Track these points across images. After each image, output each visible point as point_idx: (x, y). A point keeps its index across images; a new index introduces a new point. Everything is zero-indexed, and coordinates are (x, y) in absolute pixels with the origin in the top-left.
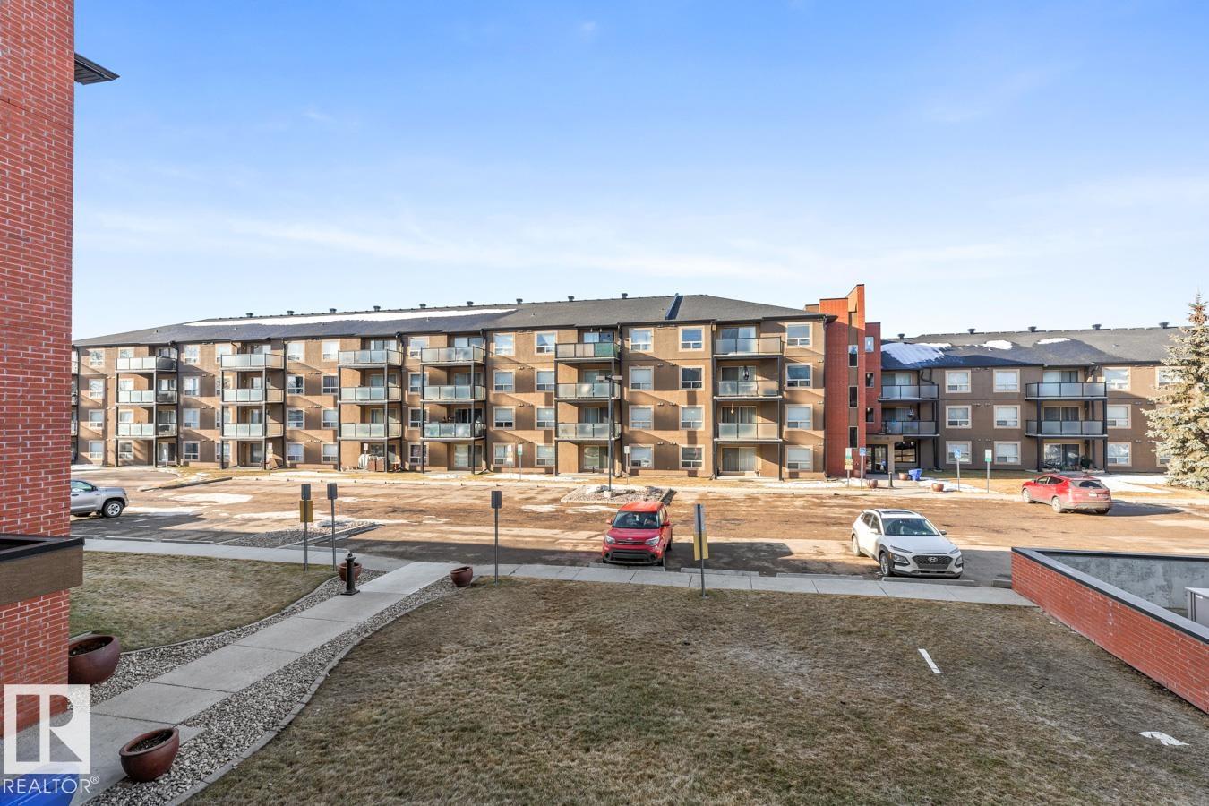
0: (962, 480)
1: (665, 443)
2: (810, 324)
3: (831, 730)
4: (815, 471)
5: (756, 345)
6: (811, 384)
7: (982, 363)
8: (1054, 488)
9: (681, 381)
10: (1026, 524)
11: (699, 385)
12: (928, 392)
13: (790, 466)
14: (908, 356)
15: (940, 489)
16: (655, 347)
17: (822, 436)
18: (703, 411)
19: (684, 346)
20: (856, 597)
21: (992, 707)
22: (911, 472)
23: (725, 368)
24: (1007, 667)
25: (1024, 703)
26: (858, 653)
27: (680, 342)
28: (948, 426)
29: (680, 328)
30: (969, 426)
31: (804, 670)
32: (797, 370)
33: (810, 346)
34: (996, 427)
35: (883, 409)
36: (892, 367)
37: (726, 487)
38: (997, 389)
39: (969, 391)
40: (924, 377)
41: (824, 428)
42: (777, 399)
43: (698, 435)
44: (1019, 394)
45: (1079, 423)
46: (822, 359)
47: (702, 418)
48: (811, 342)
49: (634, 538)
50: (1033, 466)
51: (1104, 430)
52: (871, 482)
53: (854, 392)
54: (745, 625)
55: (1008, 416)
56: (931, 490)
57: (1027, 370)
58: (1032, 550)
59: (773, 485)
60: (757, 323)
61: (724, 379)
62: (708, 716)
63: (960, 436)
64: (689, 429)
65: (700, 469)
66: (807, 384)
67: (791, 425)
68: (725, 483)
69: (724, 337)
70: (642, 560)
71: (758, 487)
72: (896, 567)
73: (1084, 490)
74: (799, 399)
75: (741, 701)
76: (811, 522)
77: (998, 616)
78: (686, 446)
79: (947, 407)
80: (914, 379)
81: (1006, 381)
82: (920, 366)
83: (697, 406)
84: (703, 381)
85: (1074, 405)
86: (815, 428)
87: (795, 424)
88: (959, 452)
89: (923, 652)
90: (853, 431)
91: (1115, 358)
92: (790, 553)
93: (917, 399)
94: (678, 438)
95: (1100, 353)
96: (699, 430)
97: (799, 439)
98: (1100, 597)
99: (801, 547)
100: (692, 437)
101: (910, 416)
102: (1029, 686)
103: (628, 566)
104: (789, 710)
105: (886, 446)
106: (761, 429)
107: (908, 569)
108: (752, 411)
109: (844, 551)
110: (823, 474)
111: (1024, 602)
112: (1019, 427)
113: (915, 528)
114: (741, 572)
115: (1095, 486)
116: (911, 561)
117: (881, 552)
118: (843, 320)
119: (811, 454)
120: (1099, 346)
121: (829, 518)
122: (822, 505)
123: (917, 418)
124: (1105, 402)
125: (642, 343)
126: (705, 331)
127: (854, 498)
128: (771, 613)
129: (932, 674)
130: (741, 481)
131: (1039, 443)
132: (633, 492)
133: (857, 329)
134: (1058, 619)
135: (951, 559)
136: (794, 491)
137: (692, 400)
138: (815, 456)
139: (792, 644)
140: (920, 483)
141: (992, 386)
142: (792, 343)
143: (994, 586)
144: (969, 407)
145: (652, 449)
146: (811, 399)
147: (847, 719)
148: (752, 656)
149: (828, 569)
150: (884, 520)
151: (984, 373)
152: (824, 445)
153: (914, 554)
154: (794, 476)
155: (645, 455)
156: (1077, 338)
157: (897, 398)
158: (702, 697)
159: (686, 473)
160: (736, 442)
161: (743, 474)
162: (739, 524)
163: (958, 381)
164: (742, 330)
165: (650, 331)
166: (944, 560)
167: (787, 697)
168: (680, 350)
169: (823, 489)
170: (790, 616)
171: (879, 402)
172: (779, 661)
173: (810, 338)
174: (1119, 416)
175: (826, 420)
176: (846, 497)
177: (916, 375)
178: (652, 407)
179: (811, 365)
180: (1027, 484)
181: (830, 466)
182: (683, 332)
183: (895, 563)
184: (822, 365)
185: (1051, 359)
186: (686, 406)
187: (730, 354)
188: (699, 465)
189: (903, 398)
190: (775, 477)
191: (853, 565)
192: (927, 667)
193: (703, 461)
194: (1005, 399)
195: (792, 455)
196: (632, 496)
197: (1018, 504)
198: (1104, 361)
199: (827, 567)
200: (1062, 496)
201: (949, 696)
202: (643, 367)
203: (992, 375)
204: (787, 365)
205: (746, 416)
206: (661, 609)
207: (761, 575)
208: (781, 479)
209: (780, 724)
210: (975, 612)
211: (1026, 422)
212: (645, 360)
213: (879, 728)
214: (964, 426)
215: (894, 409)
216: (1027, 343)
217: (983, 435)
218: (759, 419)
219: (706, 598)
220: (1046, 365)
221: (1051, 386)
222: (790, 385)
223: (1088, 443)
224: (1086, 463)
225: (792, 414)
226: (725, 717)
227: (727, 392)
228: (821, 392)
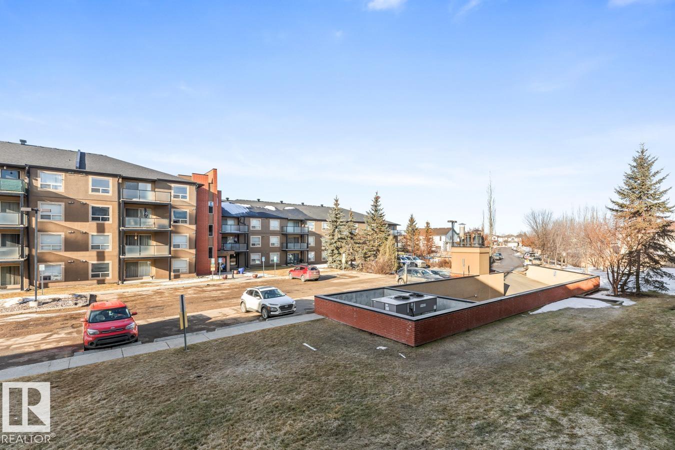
0: (265, 271)
1: (75, 262)
2: (188, 187)
3: (300, 384)
4: (190, 273)
5: (151, 196)
6: (188, 222)
7: (265, 216)
8: (302, 271)
9: (90, 216)
10: (296, 288)
11: (108, 219)
12: (243, 229)
13: (174, 271)
14: (234, 210)
15: (256, 277)
16: (66, 188)
17: (195, 253)
18: (111, 237)
19: (93, 190)
20: (264, 330)
21: (340, 355)
22: (240, 270)
23: (129, 209)
24: (333, 341)
25: (346, 350)
26: (283, 352)
27: (90, 187)
28: (251, 246)
29: (90, 177)
30: (260, 246)
31: (268, 367)
32: (180, 213)
33: (187, 200)
34: (271, 246)
35: (222, 237)
36: (226, 215)
37: (131, 288)
38: (271, 229)
39: (260, 229)
40: (241, 221)
41: (196, 248)
42: (168, 230)
43: (106, 254)
44: (279, 231)
45: (300, 244)
46: (195, 208)
47: (110, 242)
48: (188, 197)
49: (116, 327)
50: (284, 263)
51: (308, 248)
52: (224, 276)
53: (211, 227)
54: (223, 357)
55: (275, 241)
56: (252, 278)
57: (282, 220)
58: (321, 295)
59: (166, 284)
60: (153, 182)
61: (127, 216)
62: (245, 402)
63: (256, 251)
64: (98, 250)
65: (107, 278)
66: (186, 222)
67: (175, 246)
68: (131, 285)
69: (128, 188)
70: (124, 340)
71: (158, 285)
72: (272, 313)
73: (312, 271)
74: (180, 230)
75: (255, 390)
76: (205, 301)
77: (318, 324)
78: (95, 262)
79: (251, 237)
80: (236, 221)
81: (275, 225)
82: (239, 215)
83: (106, 234)
84: (110, 216)
85: (297, 236)
86: (190, 248)
87: (178, 246)
88: (256, 258)
89: (305, 344)
90: (210, 250)
91: (310, 217)
92: (210, 319)
93: (239, 232)
94: (89, 257)
95: (306, 215)
96: (107, 250)
97: (180, 255)
98: (351, 308)
99: (214, 314)
100: (101, 256)
101: (235, 241)
102: (343, 344)
103: (111, 347)
104: (278, 385)
105: (225, 257)
106: (154, 249)
107: (277, 313)
108: (149, 238)
109: (235, 312)
110: (195, 274)
111: (321, 317)
112: (279, 246)
113: (271, 294)
114: (195, 333)
115: (316, 269)
116: (279, 309)
117: (262, 308)
118: (206, 187)
119: (188, 263)
120: (305, 212)
121: (213, 297)
122: (204, 291)
123: (237, 242)
124: (308, 235)
125: (52, 183)
126: (112, 183)
127: (219, 285)
128: (232, 347)
129: (315, 352)
130: (142, 283)
131: (286, 252)
132: (59, 300)
133: (213, 193)
134: (335, 321)
135: (293, 305)
136: (184, 285)
137: (101, 229)
138: (190, 264)
139: (253, 358)
140: (245, 275)
141: (269, 227)
142: (175, 197)
143: (307, 313)
144: (260, 237)
145: (63, 266)
146: (188, 231)
147: (302, 378)
148: (240, 370)
149: (235, 322)
150: (261, 292)
151: (266, 220)
152: (196, 257)
153: (279, 306)
154: (177, 277)
155: (56, 271)
156: (298, 208)
157: (230, 232)
158: (235, 396)
159: (95, 282)
160: (138, 258)
161: (142, 279)
162: (163, 309)
163: (256, 223)
164: (141, 185)
165: (62, 176)
166: (290, 306)
167: (273, 380)
168: (90, 192)
169: (198, 282)
170: (242, 347)
171: (221, 233)
172: (254, 367)
173: (188, 195)
174: (312, 241)
175: (196, 243)
176: (214, 285)
177: (237, 220)
178: (63, 233)
179: (188, 211)
180: (291, 271)
181: (199, 269)
182: (93, 181)
183: (271, 311)
184: (195, 211)
185: (290, 216)
186: (95, 234)
187: (134, 200)
188: (108, 275)
189: (232, 232)
190: (165, 278)
191: (246, 317)
192: (311, 350)
193: (110, 272)
194: (274, 233)
195: (176, 265)
196: (60, 303)
197: (288, 280)
198: (307, 218)
199: (235, 321)
200: (305, 275)
201: (326, 357)
202: (53, 203)
203: (269, 222)
204: (173, 210)
205: (144, 240)
206: (165, 364)
207: (207, 332)
208: (170, 279)
209: (280, 391)
210: (310, 324)
211: (282, 244)
212: (56, 198)
213: (315, 376)
214: (258, 246)
215: (227, 238)
216: (280, 208)
217: (265, 251)
218: (154, 243)
219: (188, 351)
220: (289, 219)
221: (290, 229)
222: (175, 222)
223: (302, 252)
224: (301, 261)
225: (176, 239)
226: (254, 399)
227: (131, 224)
228: (194, 227)
